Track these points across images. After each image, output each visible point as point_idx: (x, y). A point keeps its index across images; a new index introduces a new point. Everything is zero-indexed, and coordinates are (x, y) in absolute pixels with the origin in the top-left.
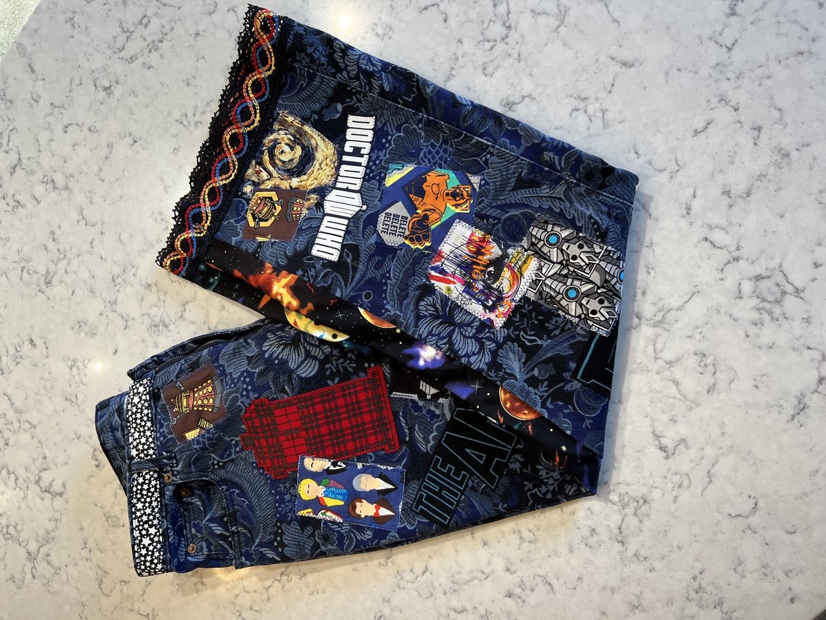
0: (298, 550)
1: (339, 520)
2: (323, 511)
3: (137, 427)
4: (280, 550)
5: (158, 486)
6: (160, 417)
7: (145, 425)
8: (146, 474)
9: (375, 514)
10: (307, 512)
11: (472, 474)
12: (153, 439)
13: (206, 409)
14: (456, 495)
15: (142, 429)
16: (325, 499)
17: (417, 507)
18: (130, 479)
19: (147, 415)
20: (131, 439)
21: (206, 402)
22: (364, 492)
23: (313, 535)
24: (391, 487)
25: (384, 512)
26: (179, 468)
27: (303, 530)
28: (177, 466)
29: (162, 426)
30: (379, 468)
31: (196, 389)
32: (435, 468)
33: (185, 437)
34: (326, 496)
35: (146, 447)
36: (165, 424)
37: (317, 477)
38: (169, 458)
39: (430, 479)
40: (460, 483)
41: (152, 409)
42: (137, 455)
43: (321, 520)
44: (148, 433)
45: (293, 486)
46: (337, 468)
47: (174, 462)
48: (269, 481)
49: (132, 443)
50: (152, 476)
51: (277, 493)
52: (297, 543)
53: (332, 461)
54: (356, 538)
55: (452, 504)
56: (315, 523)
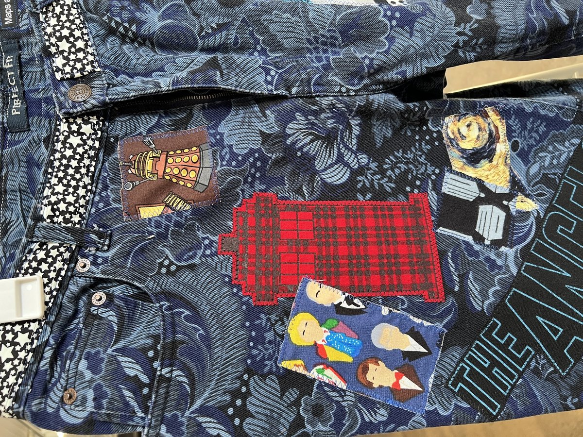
0: (267, 426)
1: (341, 385)
2: (321, 367)
3: (65, 177)
4: (237, 421)
5: (63, 273)
6: (106, 174)
7: (80, 180)
8: (53, 248)
9: (393, 385)
10: (295, 365)
11: (539, 351)
12: (87, 202)
13: (182, 183)
14: (512, 377)
15: (73, 183)
16: (327, 348)
17: (455, 385)
18: (25, 248)
19: (88, 167)
20: (47, 192)
21: (184, 173)
22: (385, 351)
23: (297, 403)
24: (423, 350)
25: (406, 384)
26: (110, 254)
27: (283, 391)
28: (107, 251)
29: (106, 187)
30: (410, 320)
31: (171, 153)
32: (488, 335)
33: (137, 212)
34: (329, 344)
35: (72, 209)
36: (112, 186)
37: (321, 313)
38: (100, 235)
39: (478, 348)
40: (520, 362)
41: (97, 162)
42: (49, 217)
43: (314, 380)
44: (81, 192)
45: (281, 320)
46: (352, 307)
47: (107, 242)
48: (244, 307)
49: (47, 197)
50: (61, 254)
51: (253, 327)
52: (268, 412)
53: (347, 294)
54: (363, 419)
55: (505, 388)
56: (304, 384)
